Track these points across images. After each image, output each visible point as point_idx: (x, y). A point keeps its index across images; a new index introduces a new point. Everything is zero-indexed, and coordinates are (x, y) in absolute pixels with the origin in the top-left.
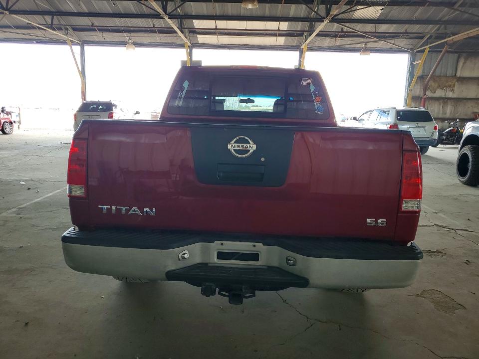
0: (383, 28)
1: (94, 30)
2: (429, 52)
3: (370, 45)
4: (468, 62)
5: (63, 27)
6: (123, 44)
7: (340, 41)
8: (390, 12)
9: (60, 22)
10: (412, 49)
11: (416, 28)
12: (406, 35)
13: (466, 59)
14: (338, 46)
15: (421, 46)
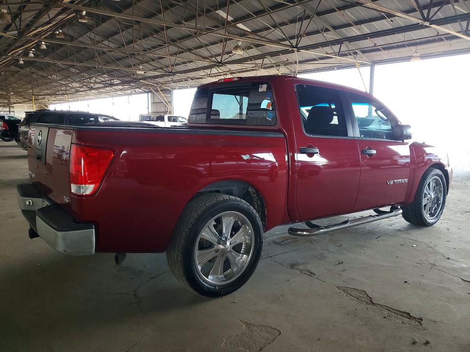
1: (379, 50)
5: (351, 52)
6: (408, 58)
9: (348, 48)
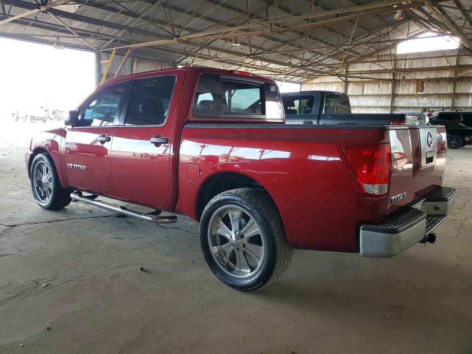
0: (77, 24)
2: (116, 54)
3: (62, 40)
4: (140, 65)
7: (29, 30)
8: (85, 11)
10: (98, 49)
11: (104, 30)
12: (97, 35)
13: (138, 63)
14: (24, 35)
15: (107, 47)
